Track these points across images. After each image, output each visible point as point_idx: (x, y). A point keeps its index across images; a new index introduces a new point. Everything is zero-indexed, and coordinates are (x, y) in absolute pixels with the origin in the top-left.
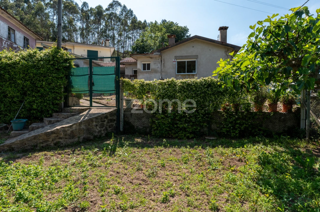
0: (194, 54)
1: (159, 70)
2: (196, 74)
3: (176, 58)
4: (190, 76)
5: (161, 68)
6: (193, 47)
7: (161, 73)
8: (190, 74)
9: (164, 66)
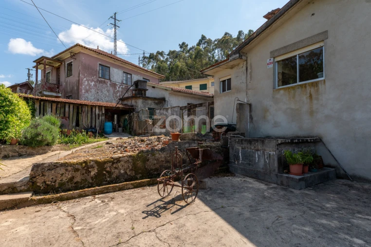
0: (316, 32)
1: (244, 86)
2: (324, 80)
3: (273, 54)
4: (305, 87)
5: (246, 83)
6: (313, 15)
7: (247, 92)
8: (305, 84)
9: (251, 77)
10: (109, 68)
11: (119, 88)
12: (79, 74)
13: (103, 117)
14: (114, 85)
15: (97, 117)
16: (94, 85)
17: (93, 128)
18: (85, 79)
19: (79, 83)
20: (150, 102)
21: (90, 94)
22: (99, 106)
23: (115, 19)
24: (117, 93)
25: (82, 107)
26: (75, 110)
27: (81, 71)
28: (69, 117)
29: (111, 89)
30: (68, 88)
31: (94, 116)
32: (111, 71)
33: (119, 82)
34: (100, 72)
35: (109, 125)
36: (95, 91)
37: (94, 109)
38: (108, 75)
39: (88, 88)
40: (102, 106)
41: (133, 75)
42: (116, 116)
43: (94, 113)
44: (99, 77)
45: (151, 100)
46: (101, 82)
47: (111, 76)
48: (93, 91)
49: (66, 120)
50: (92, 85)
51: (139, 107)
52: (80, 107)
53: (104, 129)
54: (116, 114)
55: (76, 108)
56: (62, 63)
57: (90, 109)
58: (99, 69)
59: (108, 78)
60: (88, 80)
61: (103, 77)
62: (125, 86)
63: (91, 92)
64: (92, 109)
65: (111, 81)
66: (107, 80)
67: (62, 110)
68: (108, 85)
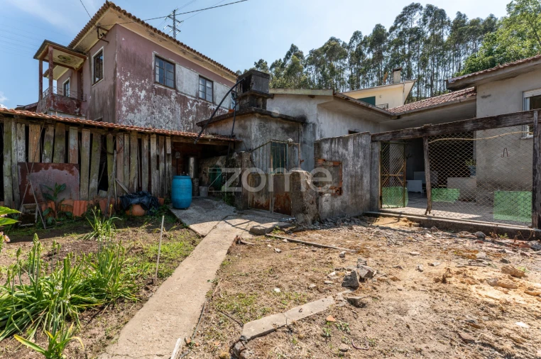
10: (174, 65)
11: (192, 105)
12: (115, 72)
13: (169, 164)
14: (182, 100)
15: (154, 164)
16: (145, 96)
17: (144, 194)
18: (127, 83)
19: (115, 91)
20: (274, 126)
21: (138, 115)
22: (158, 135)
23: (174, 20)
24: (189, 116)
25: (114, 138)
26: (97, 147)
27: (119, 65)
28: (79, 165)
29: (178, 107)
30: (97, 105)
31: (145, 160)
32: (177, 72)
33: (191, 94)
34: (157, 72)
35: (183, 185)
36: (148, 110)
37: (145, 144)
38: (173, 79)
39: (133, 101)
40: (165, 135)
41: (215, 83)
42: (192, 160)
43: (145, 154)
44: (156, 83)
45: (277, 122)
46: (158, 92)
47: (178, 82)
48: (144, 108)
49: (71, 172)
50: (142, 97)
51: (253, 137)
52: (110, 136)
53: (170, 194)
54: (192, 156)
55: (97, 138)
56: (85, 59)
57: (135, 144)
58: (155, 66)
59: (173, 86)
60: (133, 87)
61: (162, 82)
62: (203, 103)
63: (139, 111)
64: (140, 142)
65: (177, 91)
66: (171, 88)
67: (60, 146)
68: (173, 99)
